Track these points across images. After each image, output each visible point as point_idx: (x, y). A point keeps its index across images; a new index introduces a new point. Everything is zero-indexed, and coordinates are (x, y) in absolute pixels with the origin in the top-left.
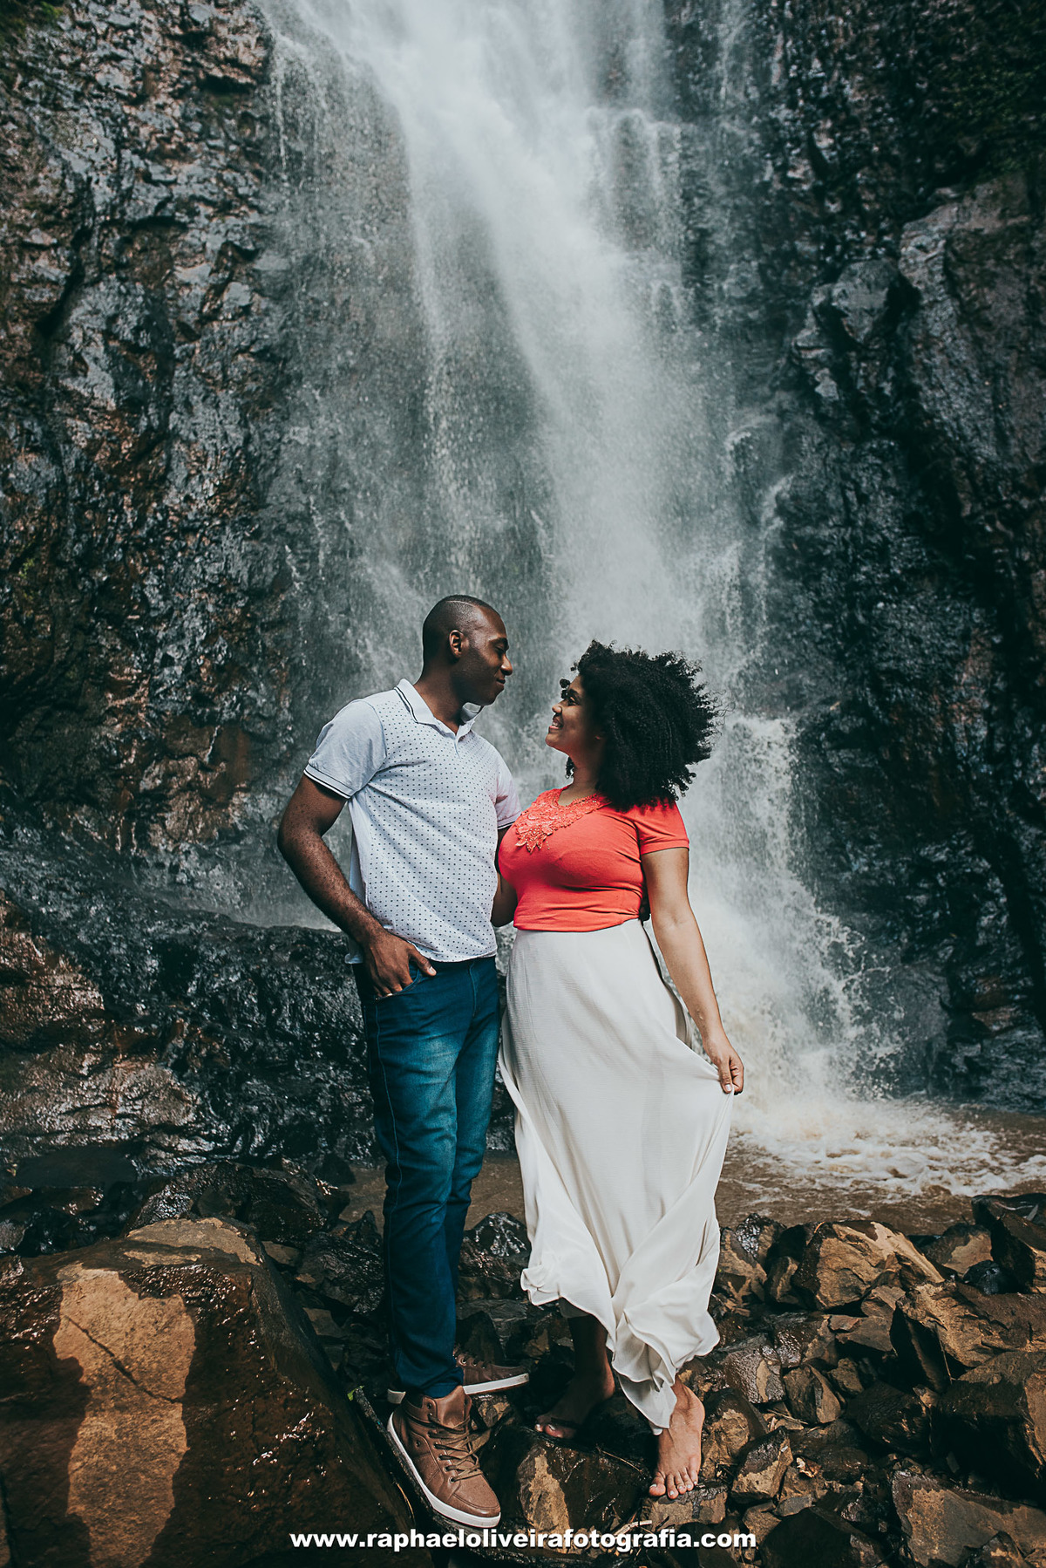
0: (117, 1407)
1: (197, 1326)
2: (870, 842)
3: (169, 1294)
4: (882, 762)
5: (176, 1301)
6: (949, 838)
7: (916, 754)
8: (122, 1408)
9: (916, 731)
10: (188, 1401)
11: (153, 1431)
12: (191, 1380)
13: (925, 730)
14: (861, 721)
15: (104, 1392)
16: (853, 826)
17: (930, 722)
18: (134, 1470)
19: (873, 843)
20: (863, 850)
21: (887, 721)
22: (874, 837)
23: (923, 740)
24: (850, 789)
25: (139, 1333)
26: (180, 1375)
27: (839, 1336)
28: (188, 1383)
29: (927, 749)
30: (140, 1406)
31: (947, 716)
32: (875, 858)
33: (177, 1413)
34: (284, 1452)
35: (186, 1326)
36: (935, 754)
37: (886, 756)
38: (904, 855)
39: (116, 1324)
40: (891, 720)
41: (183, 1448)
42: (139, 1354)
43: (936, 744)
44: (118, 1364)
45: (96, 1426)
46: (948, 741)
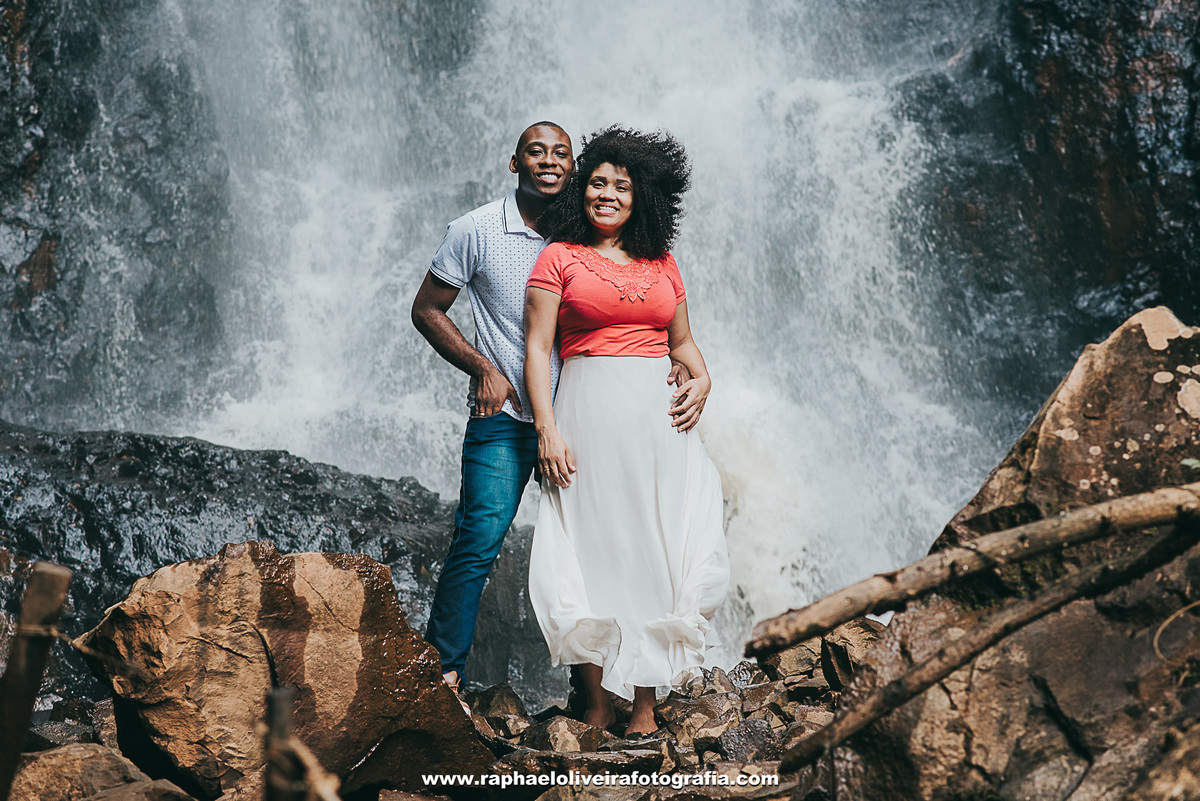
0: (325, 629)
1: (366, 588)
2: (999, 287)
3: (348, 568)
4: (1024, 155)
5: (353, 573)
6: (1123, 280)
7: (1077, 143)
8: (327, 630)
9: (1077, 104)
10: (362, 631)
11: (344, 645)
12: (363, 619)
13: (1092, 104)
14: (993, 89)
15: (319, 619)
16: (978, 263)
17: (1100, 92)
18: (336, 665)
19: (1008, 288)
20: (991, 301)
21: (1032, 89)
22: (1009, 279)
23: (1092, 120)
24: (972, 199)
25: (335, 588)
26: (358, 615)
27: (791, 688)
28: (361, 622)
29: (1093, 135)
30: (337, 630)
31: (1125, 78)
32: (1010, 315)
33: (356, 637)
34: (415, 669)
35: (359, 587)
36: (1106, 143)
37: (1031, 146)
38: (1057, 306)
39: (323, 581)
40: (1040, 86)
41: (361, 658)
42: (335, 600)
43: (1108, 126)
44: (325, 604)
45: (314, 638)
46: (1124, 124)
